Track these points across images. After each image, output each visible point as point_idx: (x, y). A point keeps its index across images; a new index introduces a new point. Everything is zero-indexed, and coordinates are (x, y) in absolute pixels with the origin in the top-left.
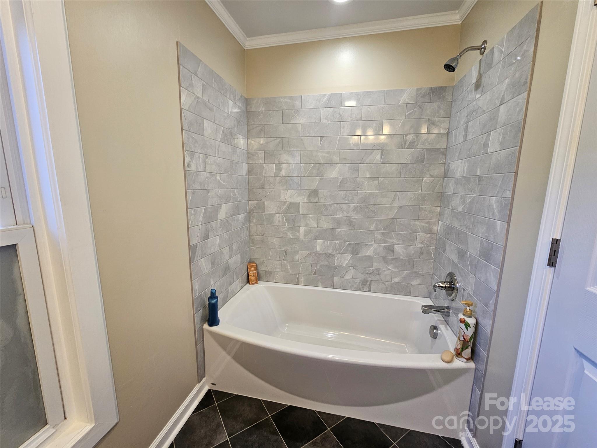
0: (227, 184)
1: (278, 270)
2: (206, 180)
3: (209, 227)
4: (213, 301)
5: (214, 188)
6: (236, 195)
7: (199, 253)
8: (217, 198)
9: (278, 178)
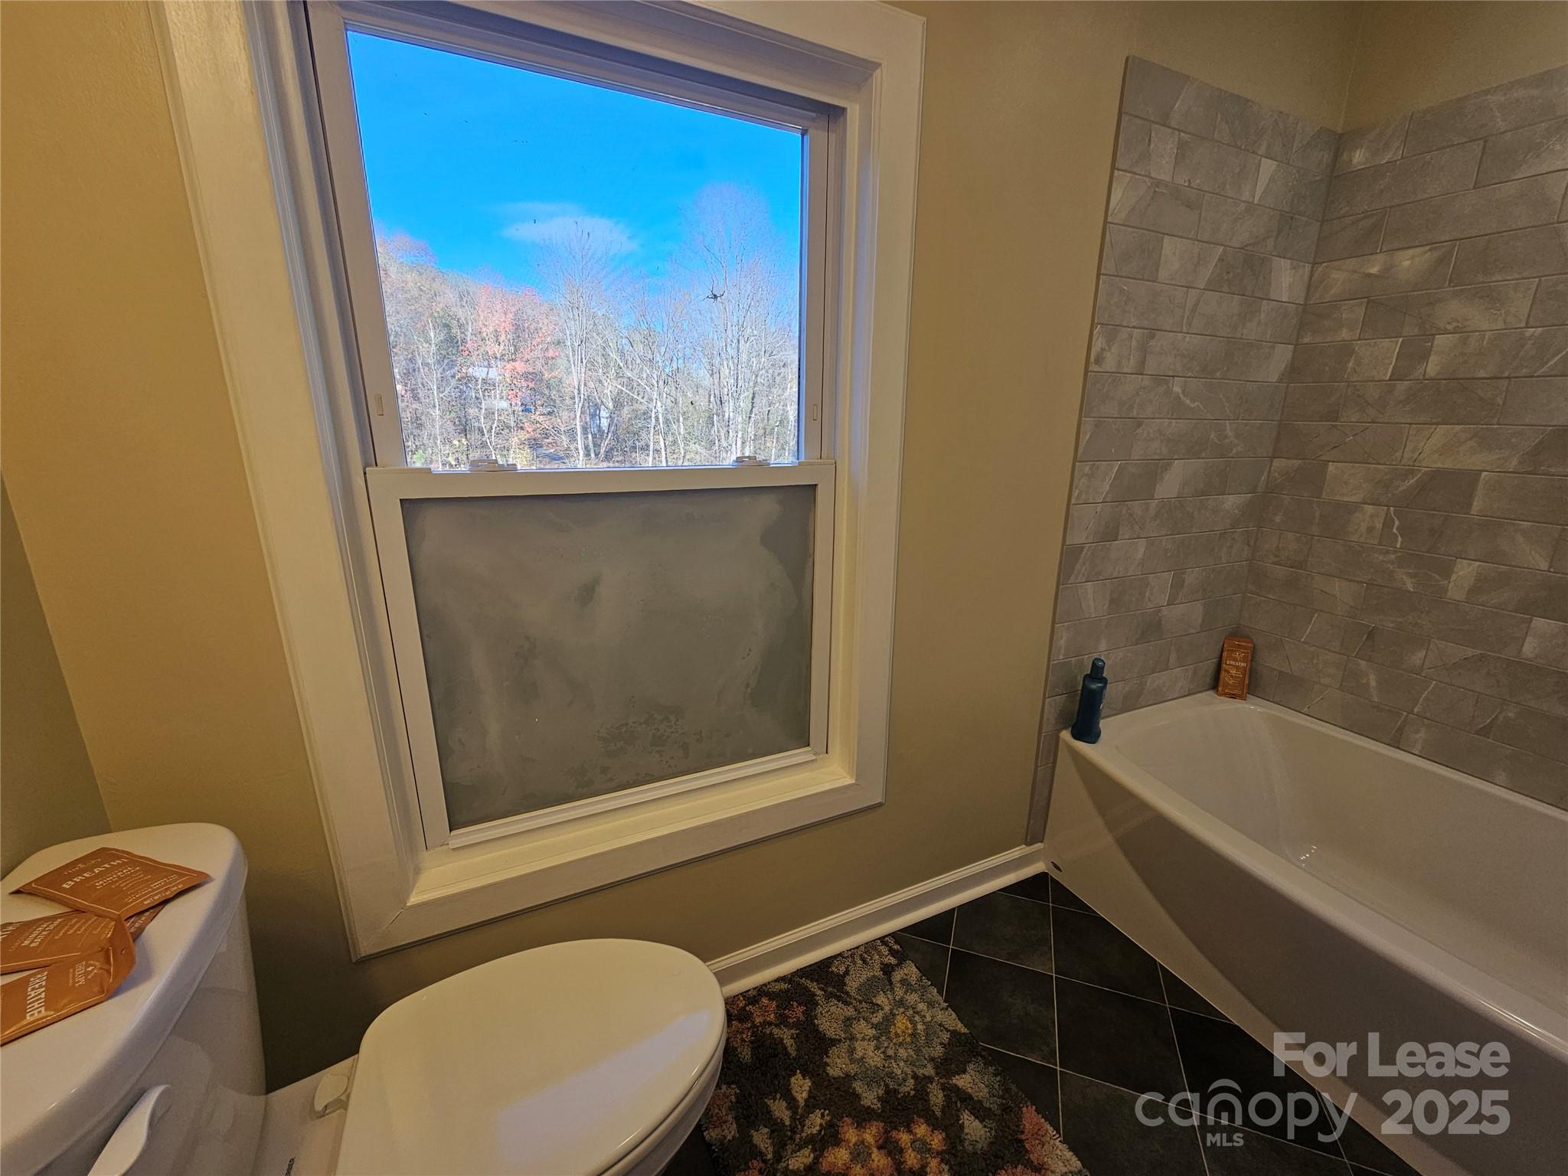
0: (1201, 406)
1: (1325, 681)
2: (1138, 394)
3: (1124, 512)
4: (1094, 686)
5: (1157, 415)
6: (1226, 437)
7: (1084, 568)
8: (1162, 442)
9: (1402, 386)
